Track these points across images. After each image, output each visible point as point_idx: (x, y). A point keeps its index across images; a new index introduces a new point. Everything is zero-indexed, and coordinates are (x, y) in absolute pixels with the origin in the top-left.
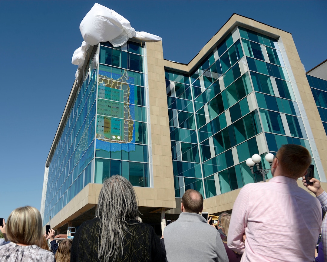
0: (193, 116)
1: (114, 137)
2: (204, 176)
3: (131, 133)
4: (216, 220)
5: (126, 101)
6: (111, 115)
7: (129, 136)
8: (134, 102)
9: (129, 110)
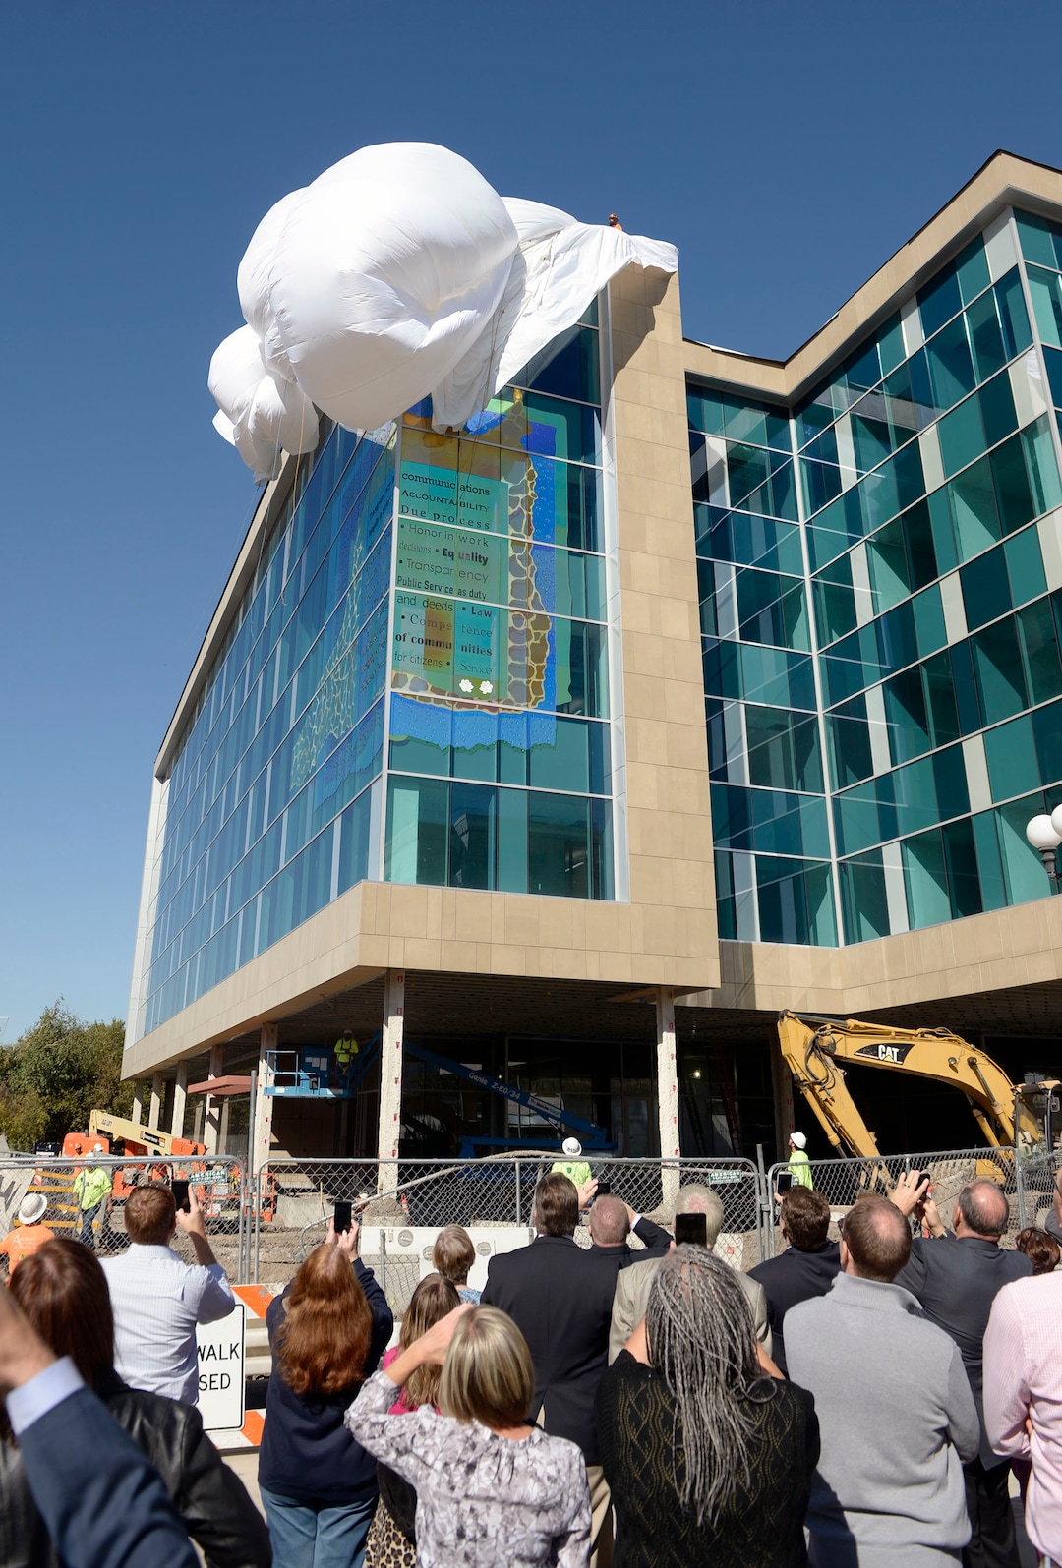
0: (801, 589)
1: (466, 686)
2: (840, 852)
3: (540, 668)
4: (886, 1045)
5: (517, 528)
6: (455, 592)
7: (528, 682)
8: (553, 537)
9: (533, 569)
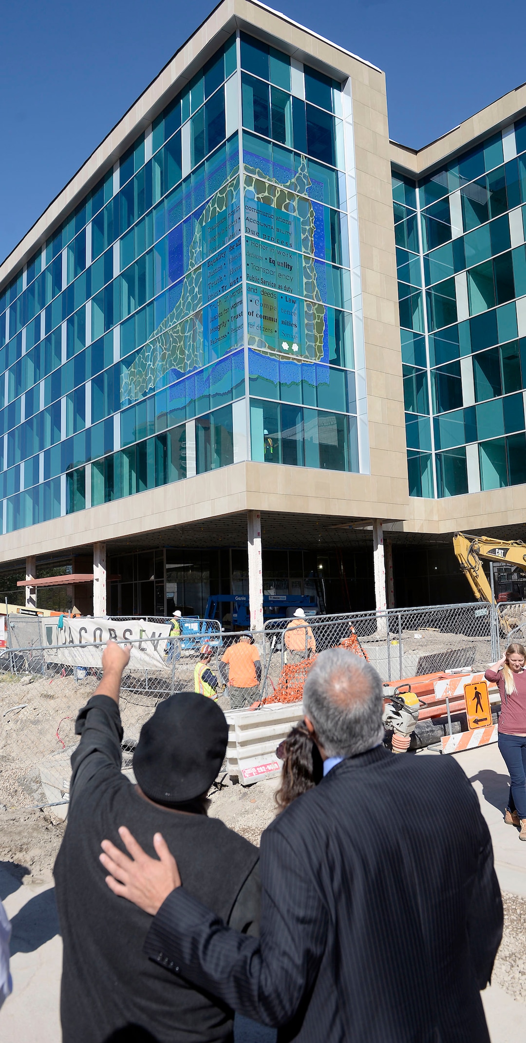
1: (285, 346)
2: (438, 447)
3: (321, 337)
4: (499, 549)
5: (307, 248)
6: (277, 286)
7: (315, 345)
8: (324, 255)
9: (315, 275)
